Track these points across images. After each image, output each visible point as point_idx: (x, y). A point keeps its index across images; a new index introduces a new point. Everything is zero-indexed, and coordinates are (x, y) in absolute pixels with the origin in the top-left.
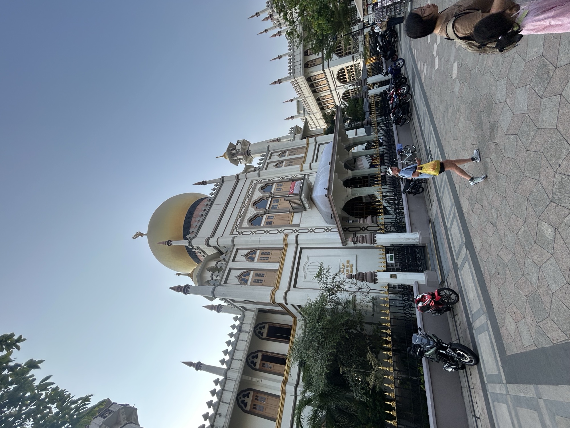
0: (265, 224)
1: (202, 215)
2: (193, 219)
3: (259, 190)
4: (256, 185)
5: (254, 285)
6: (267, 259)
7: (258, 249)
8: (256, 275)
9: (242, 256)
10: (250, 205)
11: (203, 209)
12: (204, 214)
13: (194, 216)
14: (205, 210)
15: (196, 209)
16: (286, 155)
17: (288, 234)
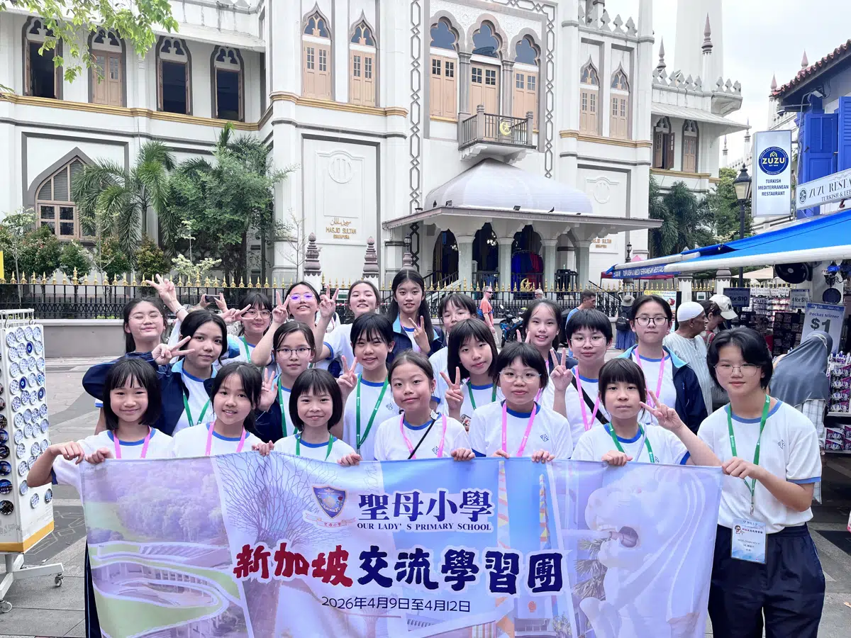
0: (436, 58)
3: (524, 30)
4: (542, 18)
5: (303, 49)
6: (357, 73)
7: (378, 50)
8: (322, 53)
10: (485, 12)
16: (615, 91)
17: (409, 115)
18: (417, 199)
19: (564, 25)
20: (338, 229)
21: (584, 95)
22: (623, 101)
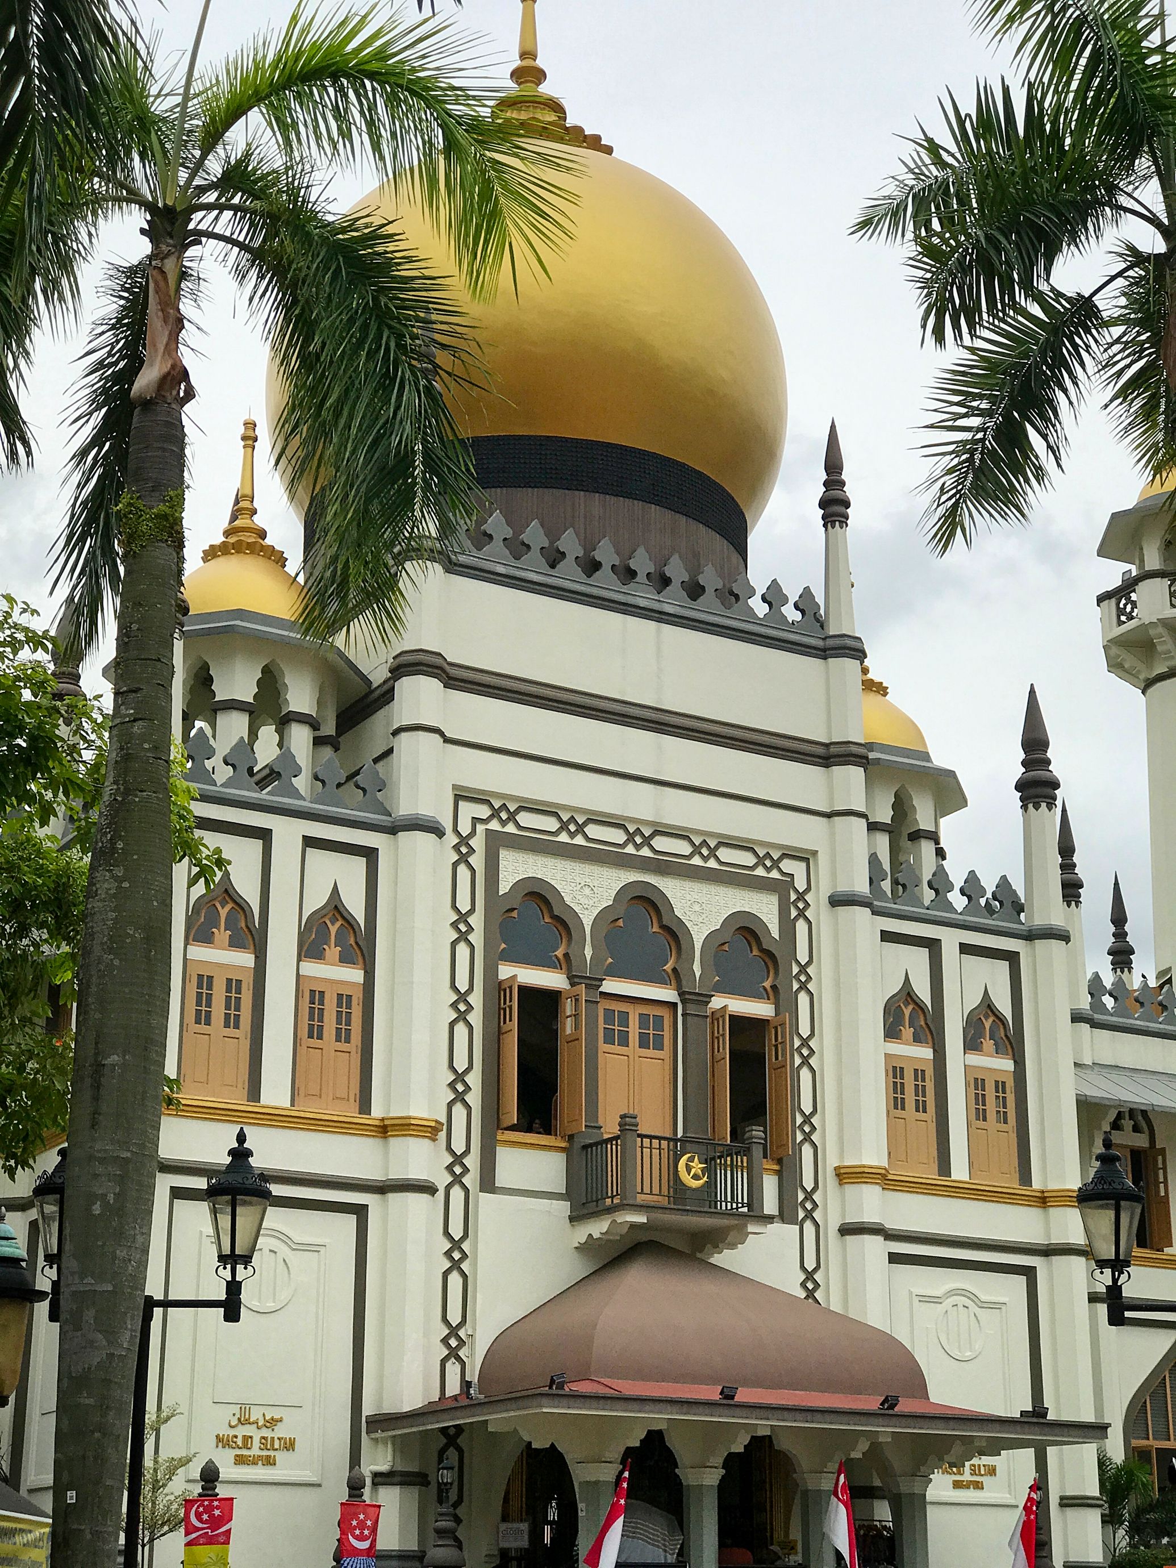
0: (511, 988)
1: (594, 568)
3: (737, 914)
4: (779, 886)
5: (188, 979)
6: (315, 1029)
7: (370, 973)
8: (234, 985)
9: (335, 890)
10: (634, 876)
12: (605, 578)
16: (975, 1059)
17: (442, 1135)
18: (461, 1353)
19: (837, 901)
20: (247, 1439)
21: (896, 1072)
22: (1000, 1086)
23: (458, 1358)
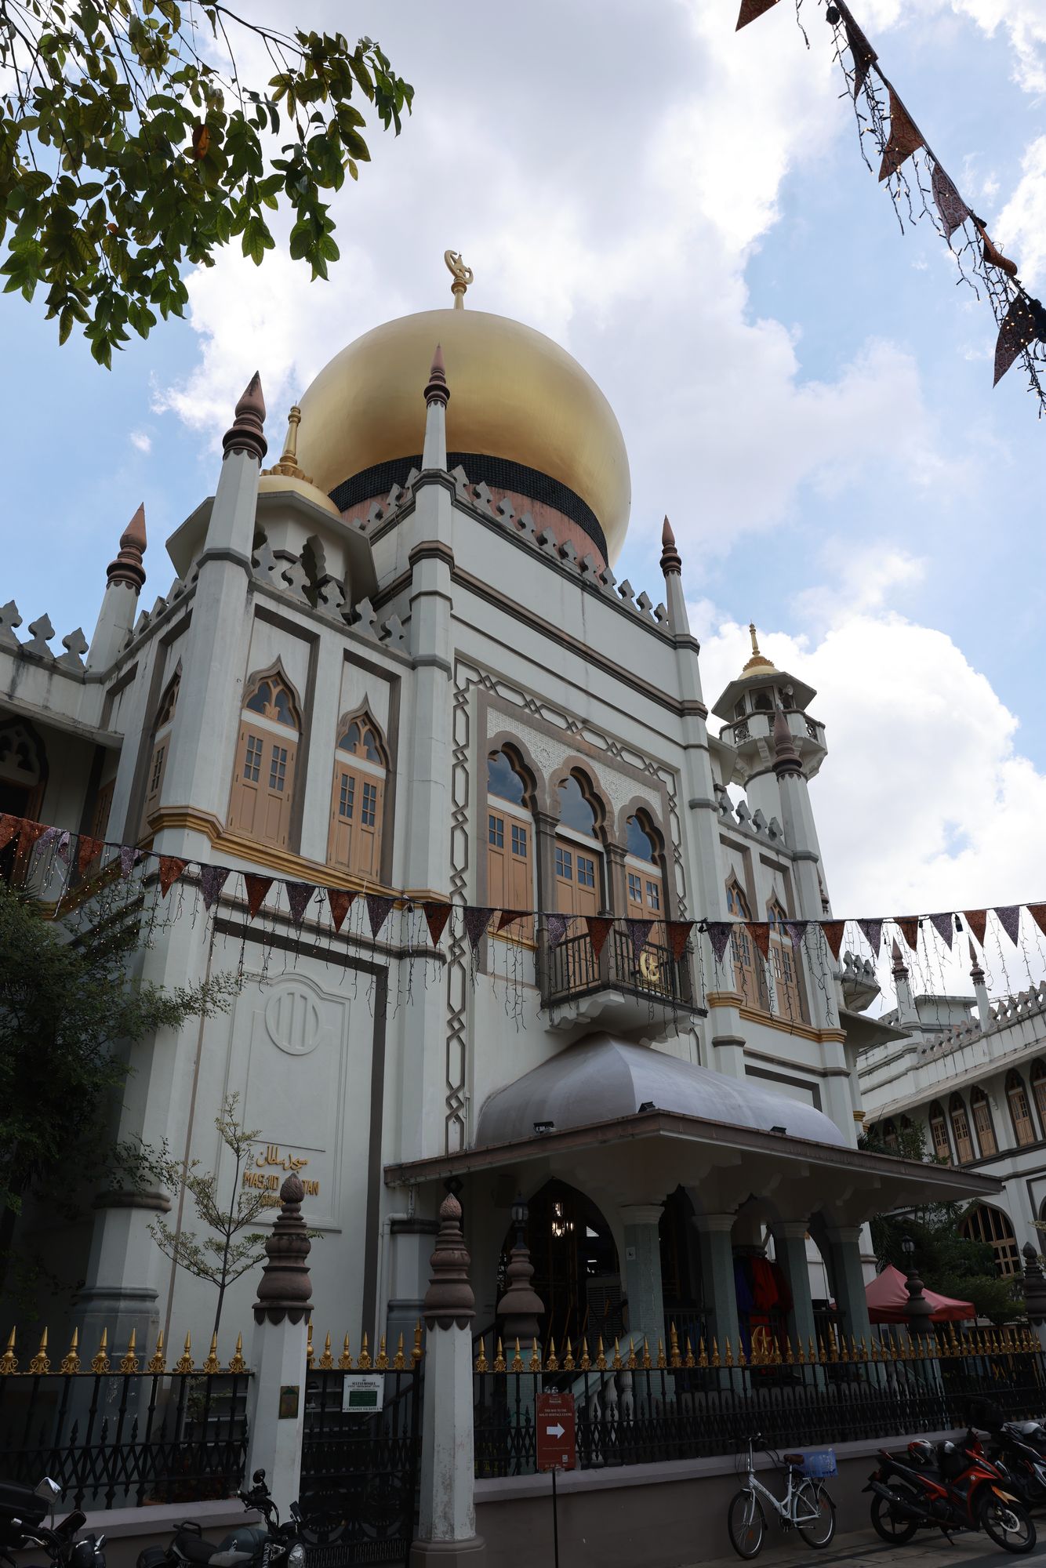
0: (495, 814)
1: (542, 541)
2: (526, 501)
3: (636, 799)
4: (658, 787)
5: (240, 737)
6: (346, 808)
7: (391, 773)
8: (280, 753)
9: (366, 699)
10: (574, 753)
11: (567, 548)
12: (549, 549)
13: (538, 505)
14: (563, 554)
15: (566, 518)
16: (772, 934)
18: (461, 1114)
19: (694, 805)
20: (273, 1180)
22: (786, 956)
23: (458, 1118)
